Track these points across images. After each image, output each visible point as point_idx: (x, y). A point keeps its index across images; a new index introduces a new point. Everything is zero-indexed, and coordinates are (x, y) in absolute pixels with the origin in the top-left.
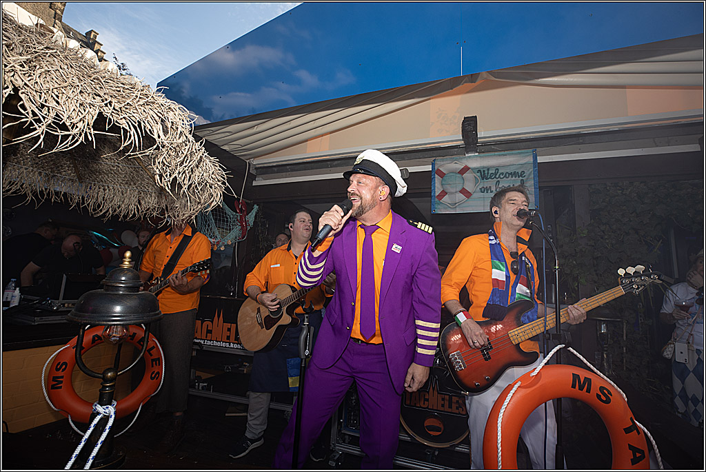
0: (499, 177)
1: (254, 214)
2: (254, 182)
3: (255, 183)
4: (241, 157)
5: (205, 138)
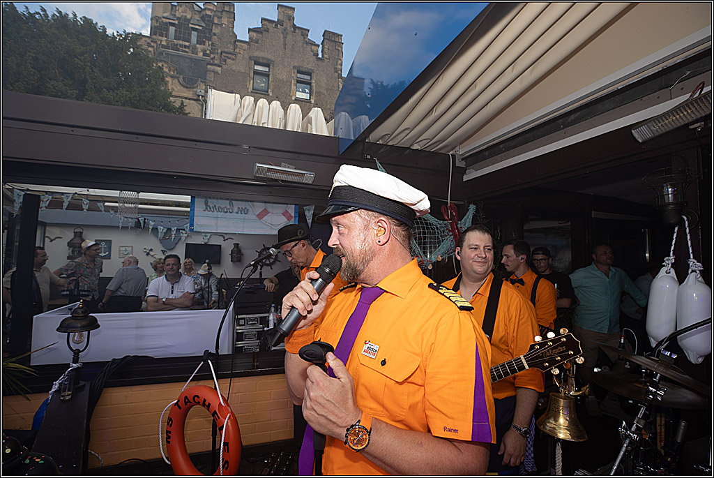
1: (471, 216)
2: (464, 177)
3: (466, 178)
4: (441, 152)
5: (389, 144)
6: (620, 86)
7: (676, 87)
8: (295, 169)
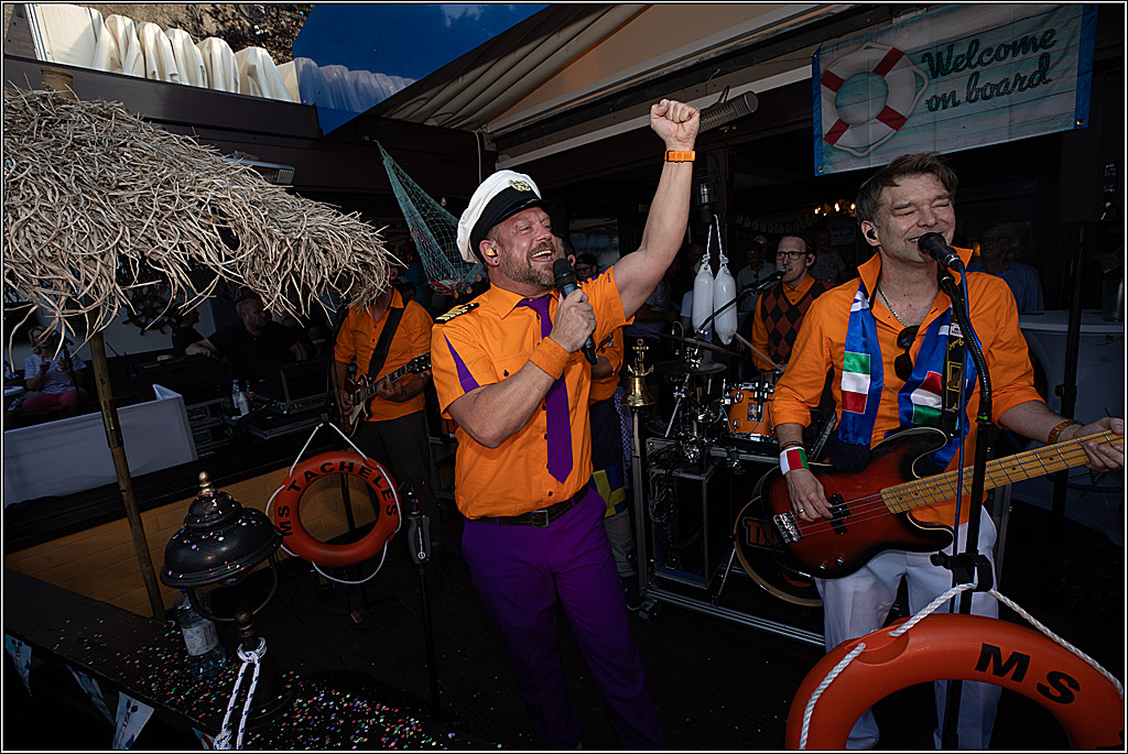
0: (980, 62)
2: (497, 166)
4: (465, 129)
5: (394, 117)
6: (665, 71)
7: (711, 82)
8: (259, 161)
